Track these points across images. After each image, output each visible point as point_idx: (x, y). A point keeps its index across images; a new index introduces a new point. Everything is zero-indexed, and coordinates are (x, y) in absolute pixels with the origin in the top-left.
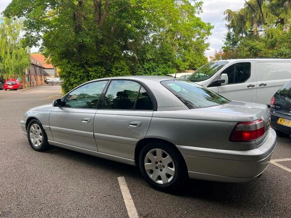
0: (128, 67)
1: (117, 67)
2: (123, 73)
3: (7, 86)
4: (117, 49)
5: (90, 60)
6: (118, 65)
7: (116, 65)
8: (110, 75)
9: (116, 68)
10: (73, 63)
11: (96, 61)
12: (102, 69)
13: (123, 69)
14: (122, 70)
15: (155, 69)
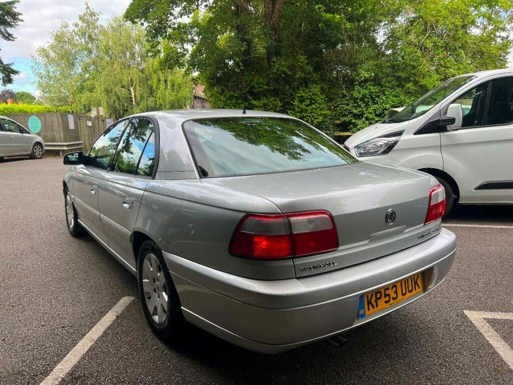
0: (323, 97)
1: (302, 97)
2: (313, 109)
4: (302, 63)
5: (256, 86)
6: (305, 93)
7: (300, 93)
8: (289, 112)
9: (301, 99)
10: (229, 93)
11: (265, 87)
12: (275, 102)
13: (314, 100)
14: (313, 102)
15: (377, 99)
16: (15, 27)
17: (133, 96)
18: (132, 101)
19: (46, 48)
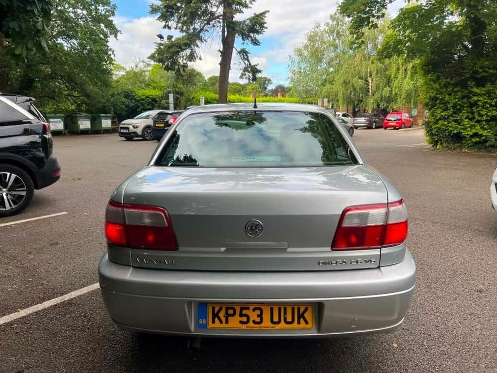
3: (388, 123)
10: (445, 80)
16: (262, 34)
17: (370, 87)
18: (369, 91)
19: (301, 48)
